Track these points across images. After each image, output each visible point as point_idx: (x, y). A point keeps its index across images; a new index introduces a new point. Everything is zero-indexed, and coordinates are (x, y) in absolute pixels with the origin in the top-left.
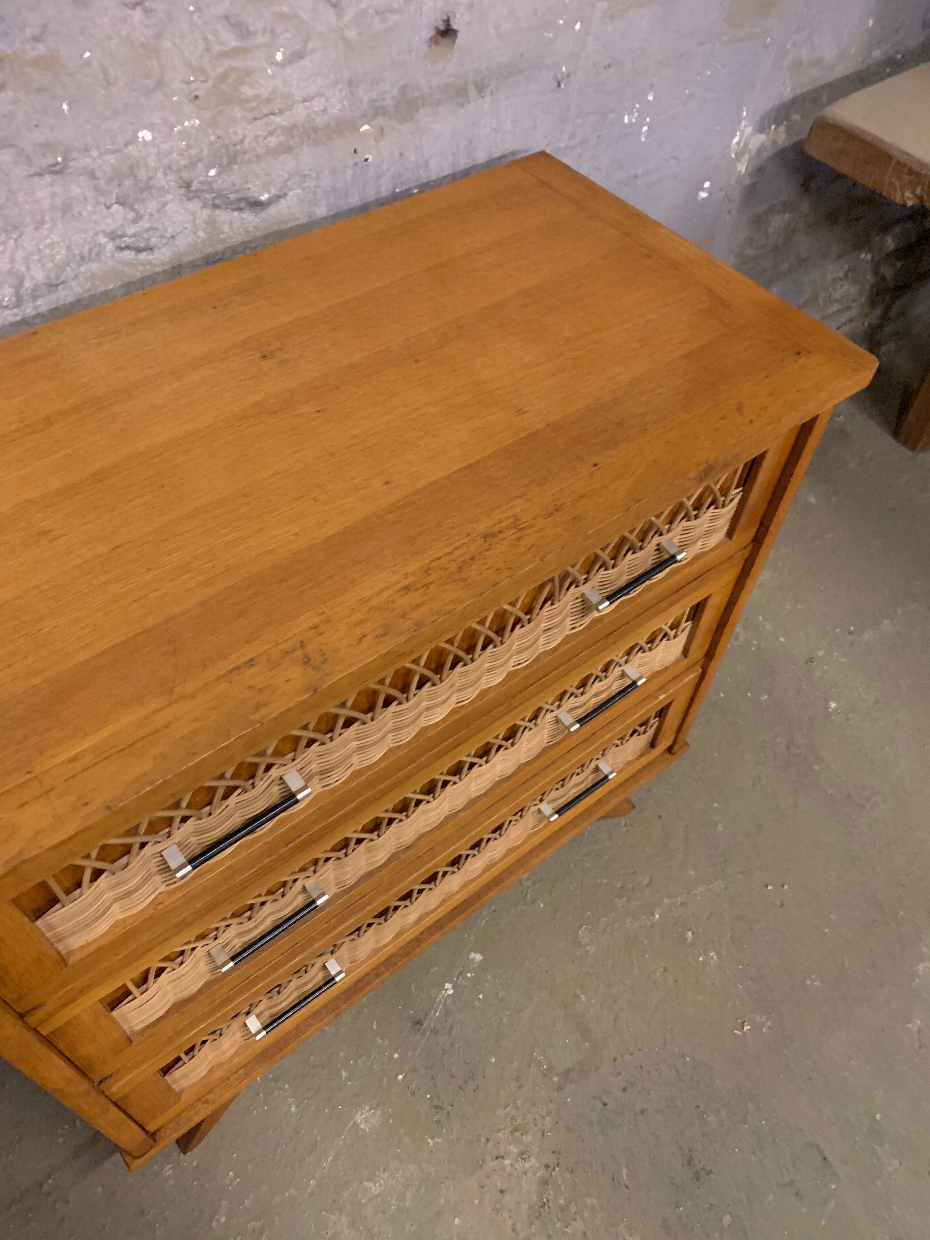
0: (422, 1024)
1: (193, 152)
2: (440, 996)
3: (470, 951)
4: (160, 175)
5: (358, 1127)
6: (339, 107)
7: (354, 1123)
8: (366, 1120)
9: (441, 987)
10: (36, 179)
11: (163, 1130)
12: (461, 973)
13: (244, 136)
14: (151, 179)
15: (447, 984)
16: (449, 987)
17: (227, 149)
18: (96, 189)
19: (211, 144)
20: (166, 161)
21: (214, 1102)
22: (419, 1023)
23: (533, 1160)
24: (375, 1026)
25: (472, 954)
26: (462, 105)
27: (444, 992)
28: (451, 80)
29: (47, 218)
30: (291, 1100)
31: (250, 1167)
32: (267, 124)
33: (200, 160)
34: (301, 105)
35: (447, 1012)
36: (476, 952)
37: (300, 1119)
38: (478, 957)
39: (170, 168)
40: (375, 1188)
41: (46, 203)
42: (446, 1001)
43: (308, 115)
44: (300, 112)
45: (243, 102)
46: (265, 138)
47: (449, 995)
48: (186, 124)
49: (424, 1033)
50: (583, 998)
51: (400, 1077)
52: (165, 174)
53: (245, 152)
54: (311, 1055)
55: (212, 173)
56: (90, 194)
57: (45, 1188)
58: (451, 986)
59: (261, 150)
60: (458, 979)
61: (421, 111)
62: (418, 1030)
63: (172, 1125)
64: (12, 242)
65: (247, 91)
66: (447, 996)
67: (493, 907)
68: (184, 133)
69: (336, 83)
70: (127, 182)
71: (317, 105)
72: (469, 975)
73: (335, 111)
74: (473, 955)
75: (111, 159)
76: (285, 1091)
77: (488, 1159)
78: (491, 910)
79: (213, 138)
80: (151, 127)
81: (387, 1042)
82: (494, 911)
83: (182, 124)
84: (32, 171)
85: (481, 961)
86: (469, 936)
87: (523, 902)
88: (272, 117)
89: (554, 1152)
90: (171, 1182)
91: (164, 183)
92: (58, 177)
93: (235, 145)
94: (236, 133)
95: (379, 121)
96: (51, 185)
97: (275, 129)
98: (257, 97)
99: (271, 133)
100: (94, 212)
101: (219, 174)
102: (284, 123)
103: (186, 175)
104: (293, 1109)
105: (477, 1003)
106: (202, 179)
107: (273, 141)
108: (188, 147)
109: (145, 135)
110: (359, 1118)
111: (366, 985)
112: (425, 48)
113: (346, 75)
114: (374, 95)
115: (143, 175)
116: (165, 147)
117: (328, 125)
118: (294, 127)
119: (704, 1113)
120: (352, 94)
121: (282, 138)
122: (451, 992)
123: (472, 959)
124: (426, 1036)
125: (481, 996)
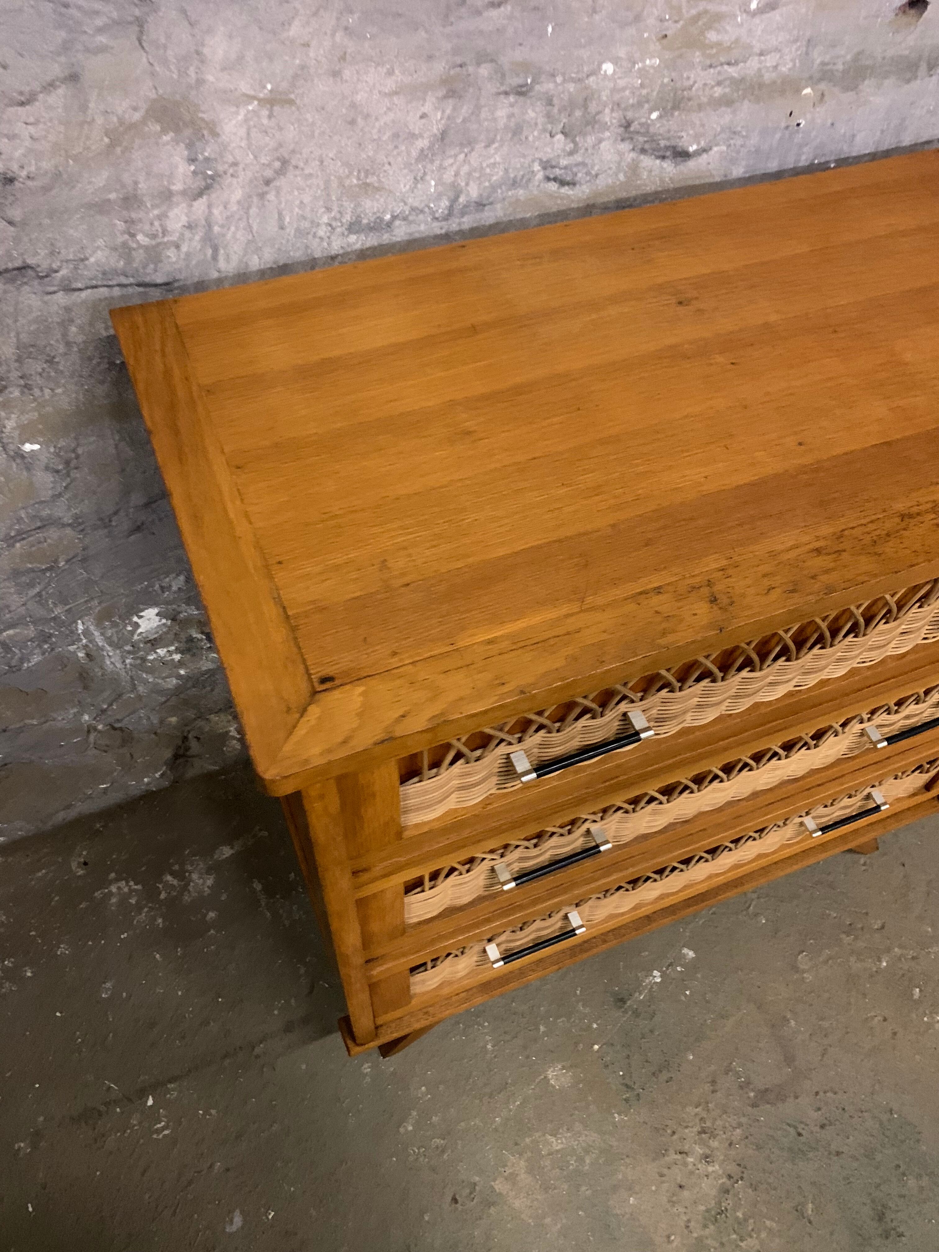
0: (625, 1003)
1: (644, 92)
2: (647, 981)
3: (684, 946)
4: (607, 111)
5: (549, 1080)
6: (790, 65)
7: (545, 1077)
8: (557, 1078)
9: (649, 973)
10: (502, 96)
11: (384, 1027)
12: (671, 965)
13: (695, 82)
14: (598, 113)
15: (655, 972)
16: (657, 974)
17: (675, 93)
18: (548, 116)
19: (663, 85)
20: (617, 97)
21: (434, 1015)
22: (622, 1001)
23: (717, 1167)
24: (578, 992)
25: (685, 949)
26: (908, 81)
27: (651, 978)
28: (907, 52)
29: (498, 138)
30: (488, 1038)
31: (441, 1087)
32: (719, 73)
33: (648, 101)
34: (756, 58)
35: (651, 998)
36: (689, 949)
37: (495, 1057)
38: (691, 954)
39: (618, 105)
40: (556, 1144)
41: (501, 124)
42: (652, 988)
43: (759, 70)
44: (753, 64)
45: (704, 46)
46: (713, 87)
47: (656, 983)
48: (648, 62)
49: (625, 1012)
50: (793, 1023)
51: (596, 1047)
52: (612, 110)
53: (689, 99)
54: (513, 1001)
55: (654, 116)
56: (541, 120)
57: (257, 1050)
58: (659, 974)
59: (705, 100)
60: (667, 969)
61: (866, 82)
62: (621, 1007)
63: (394, 1025)
64: (462, 156)
65: (712, 36)
66: (654, 983)
67: (714, 909)
68: (643, 73)
69: (796, 41)
70: (578, 113)
71: (770, 60)
72: (679, 969)
73: (784, 69)
74: (685, 951)
75: (571, 87)
76: (483, 1027)
77: (672, 1151)
78: (711, 912)
79: (666, 80)
80: (615, 61)
81: (587, 1010)
82: (714, 913)
83: (643, 61)
84: (503, 88)
85: (693, 958)
86: (684, 931)
87: (744, 913)
88: (726, 67)
89: (739, 1165)
90: (368, 1079)
91: (607, 119)
92: (522, 98)
93: (683, 91)
94: (688, 78)
95: (823, 86)
96: (512, 105)
97: (725, 79)
98: (719, 44)
99: (719, 84)
100: (538, 138)
101: (660, 117)
102: (735, 75)
103: (630, 115)
104: (489, 1047)
105: (683, 998)
106: (643, 120)
107: (718, 91)
108: (642, 86)
109: (608, 68)
110: (550, 1074)
111: (593, 947)
112: (892, 15)
113: (808, 34)
114: (827, 58)
115: (593, 107)
116: (621, 83)
117: (774, 82)
118: (743, 80)
119: (904, 1174)
120: (807, 54)
121: (727, 90)
122: (658, 980)
123: (684, 954)
124: (628, 1016)
125: (688, 993)
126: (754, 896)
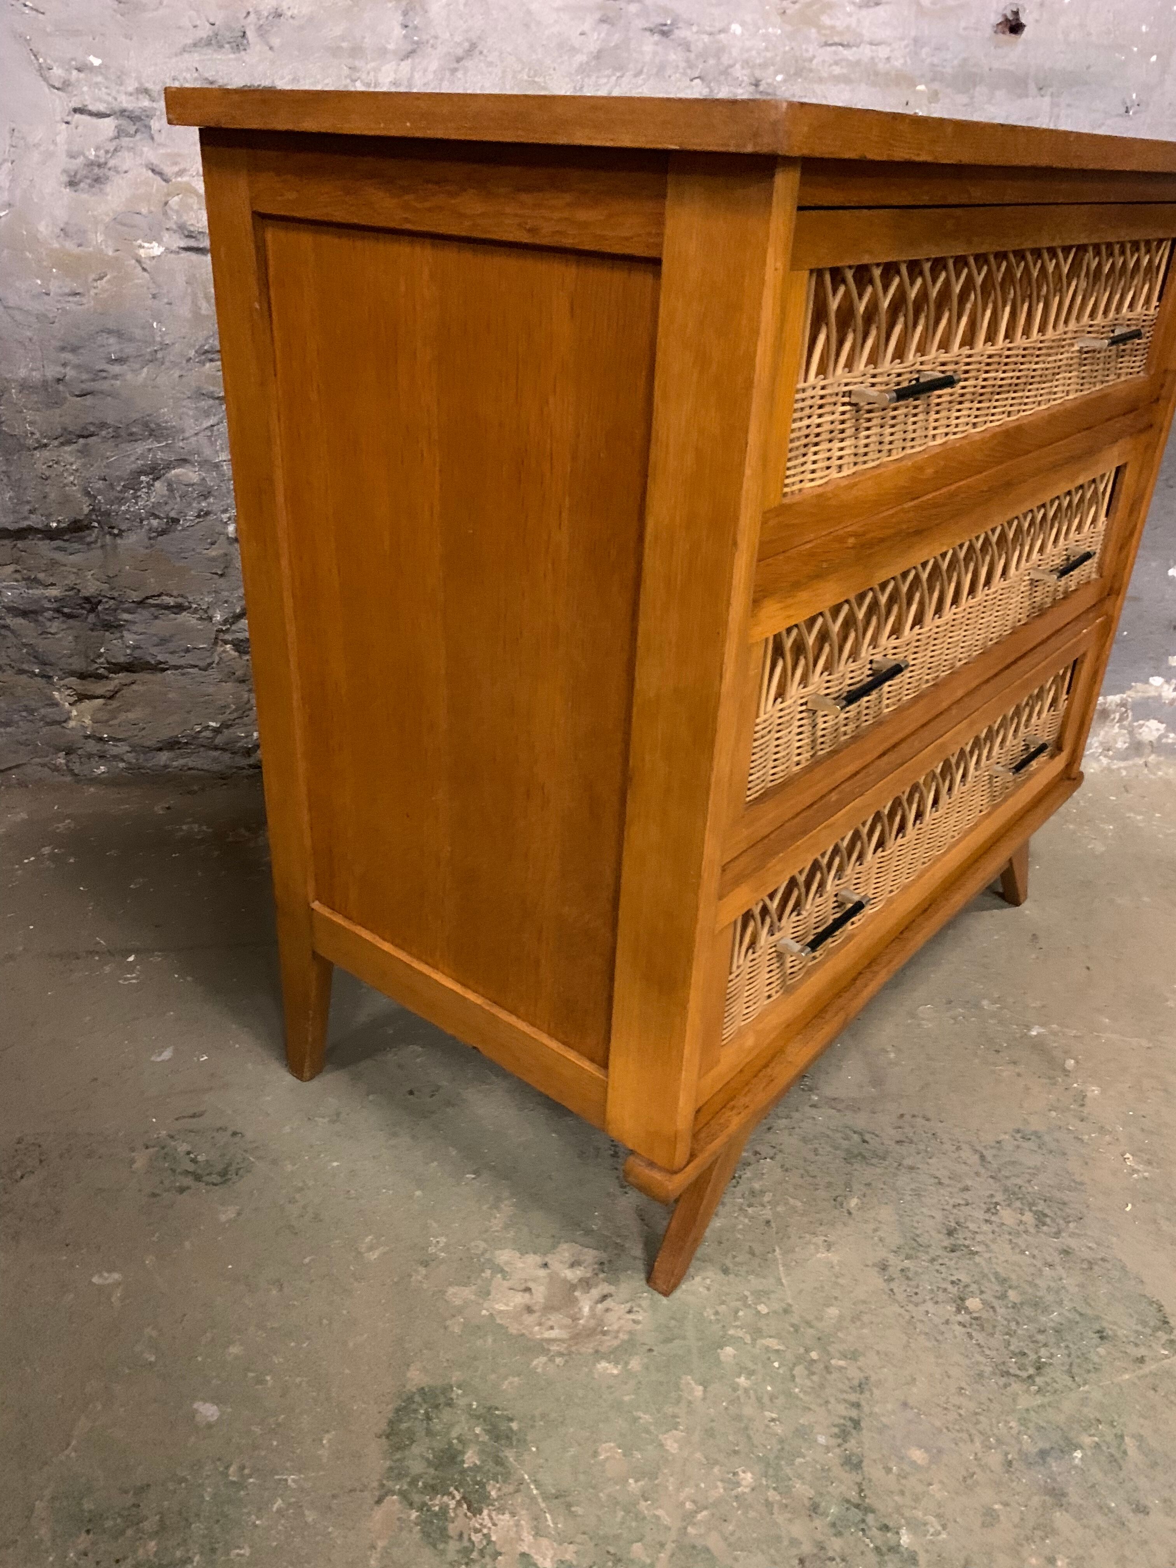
1: (769, 55)
4: (738, 66)
6: (902, 61)
10: (648, 33)
13: (814, 57)
14: (731, 66)
17: (797, 61)
18: (688, 61)
19: (785, 53)
20: (746, 56)
26: (1020, 97)
28: (1012, 68)
29: (645, 70)
32: (835, 53)
33: (773, 65)
34: (868, 46)
39: (748, 63)
41: (648, 58)
43: (872, 58)
44: (866, 52)
45: (820, 28)
46: (830, 65)
48: (770, 30)
52: (743, 68)
53: (811, 70)
55: (779, 78)
56: (682, 65)
59: (825, 75)
61: (978, 89)
64: (614, 78)
65: (826, 20)
68: (766, 37)
69: (902, 39)
70: (712, 61)
71: (883, 52)
73: (898, 63)
75: (706, 38)
79: (787, 48)
80: (743, 24)
83: (767, 29)
84: (646, 25)
88: (840, 48)
91: (739, 75)
92: (664, 39)
93: (804, 61)
94: (807, 51)
95: (936, 86)
96: (656, 44)
97: (841, 60)
98: (833, 28)
99: (836, 63)
100: (680, 80)
101: (785, 81)
102: (851, 58)
103: (758, 73)
106: (770, 81)
107: (837, 70)
108: (767, 49)
109: (736, 28)
112: (989, 31)
113: (913, 33)
114: (936, 60)
115: (725, 60)
116: (748, 44)
117: (887, 73)
118: (858, 63)
120: (916, 53)
121: (845, 71)
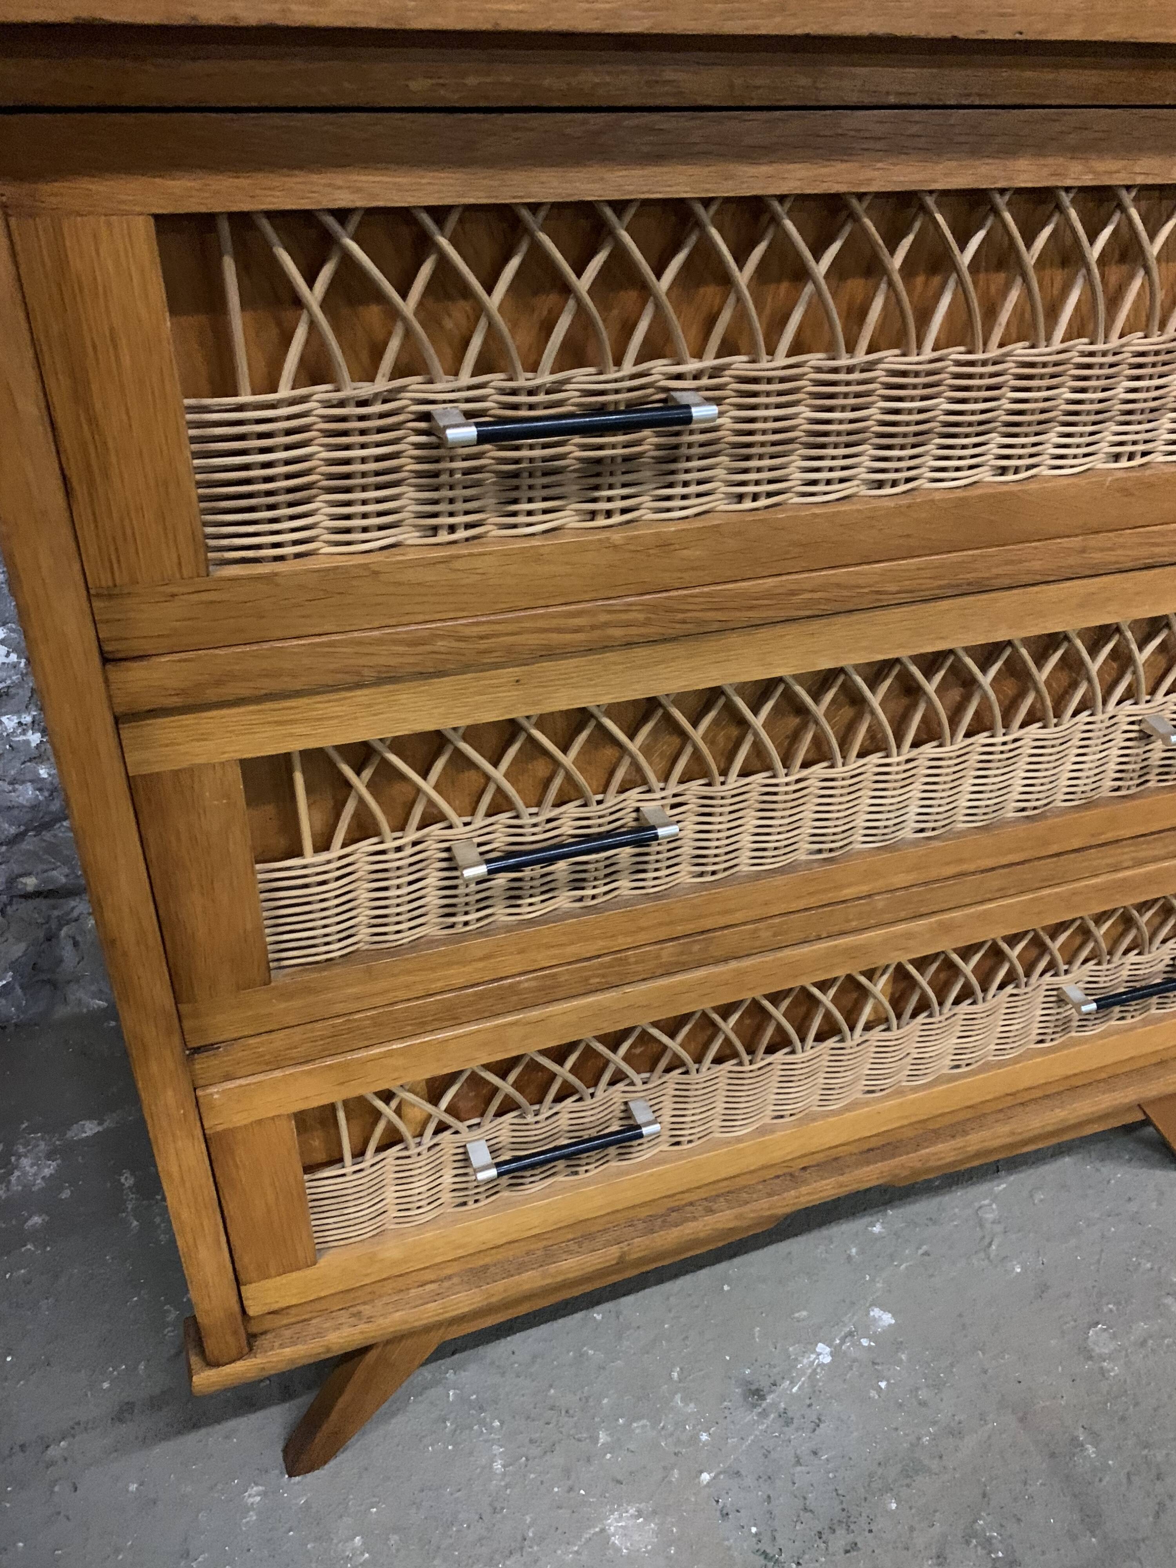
0: (762, 1398)
2: (805, 1361)
3: (873, 1304)
5: (608, 1537)
7: (603, 1530)
8: (625, 1533)
9: (809, 1346)
11: (269, 1336)
12: (850, 1334)
15: (820, 1345)
16: (824, 1353)
22: (758, 1394)
24: (675, 1375)
25: (876, 1310)
27: (813, 1356)
30: (497, 1450)
31: (394, 1539)
35: (814, 1392)
36: (885, 1309)
37: (507, 1486)
38: (887, 1319)
42: (815, 1370)
47: (821, 1365)
49: (764, 1414)
50: (1091, 1450)
51: (706, 1477)
54: (551, 1386)
57: (53, 1452)
58: (828, 1350)
60: (843, 1341)
62: (754, 1406)
63: (287, 1333)
66: (818, 1365)
67: (925, 1248)
72: (865, 1342)
74: (876, 1312)
76: (491, 1429)
78: (920, 1252)
81: (692, 1408)
82: (926, 1254)
85: (890, 1325)
86: (873, 1280)
87: (982, 1255)
90: (253, 1516)
104: (498, 1466)
105: (873, 1394)
110: (614, 1523)
122: (827, 1360)
123: (875, 1319)
124: (768, 1422)
125: (883, 1384)
126: (998, 1228)
